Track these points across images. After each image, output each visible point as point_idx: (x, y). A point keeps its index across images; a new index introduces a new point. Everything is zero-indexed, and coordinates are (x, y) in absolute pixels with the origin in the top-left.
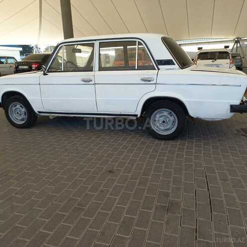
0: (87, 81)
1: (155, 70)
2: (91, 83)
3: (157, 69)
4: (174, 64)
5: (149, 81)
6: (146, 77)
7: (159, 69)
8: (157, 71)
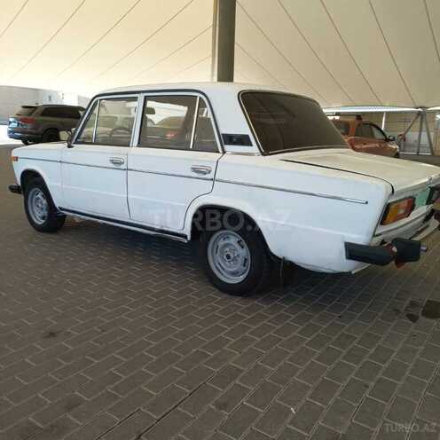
0: (117, 163)
1: (218, 152)
2: (122, 167)
3: (221, 151)
4: (251, 145)
5: (205, 174)
6: (198, 164)
7: (224, 152)
8: (218, 155)
